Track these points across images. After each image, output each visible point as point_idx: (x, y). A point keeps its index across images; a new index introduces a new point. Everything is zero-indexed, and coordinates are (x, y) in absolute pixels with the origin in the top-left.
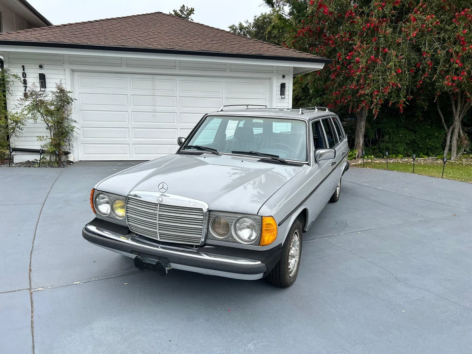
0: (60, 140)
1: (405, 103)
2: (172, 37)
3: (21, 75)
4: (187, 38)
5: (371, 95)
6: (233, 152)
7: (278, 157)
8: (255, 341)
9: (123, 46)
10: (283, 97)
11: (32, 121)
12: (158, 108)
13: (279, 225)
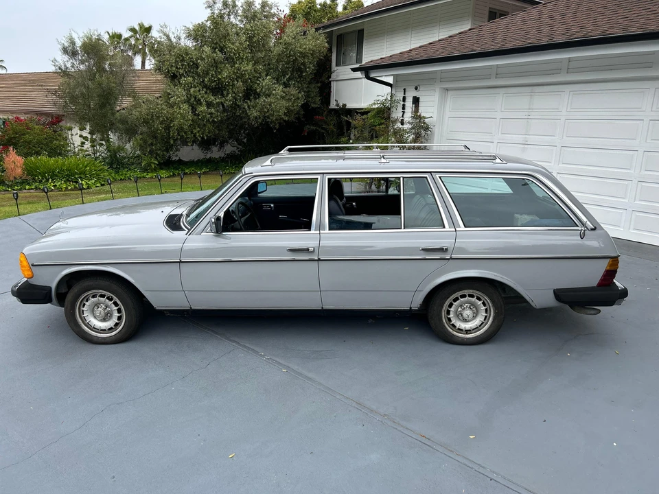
3: (401, 100)
12: (531, 139)
13: (33, 265)
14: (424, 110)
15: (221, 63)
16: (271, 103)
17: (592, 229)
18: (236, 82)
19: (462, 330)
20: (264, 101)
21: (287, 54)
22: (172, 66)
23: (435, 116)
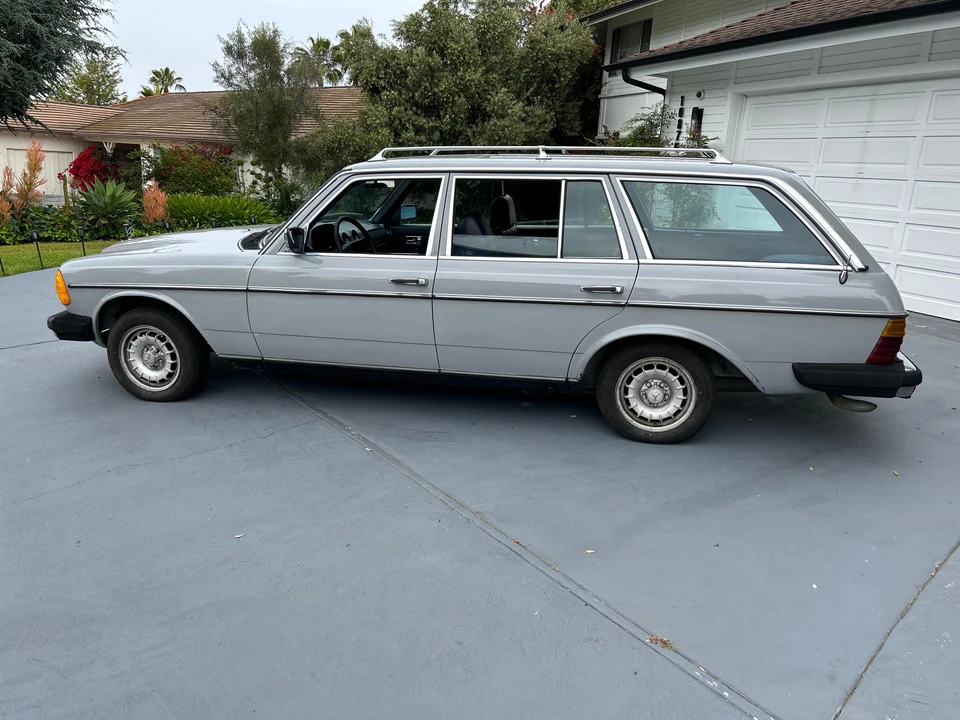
3: (678, 114)
12: (867, 170)
13: (69, 287)
14: (707, 130)
15: (439, 70)
16: (505, 126)
17: (861, 270)
18: (456, 98)
19: (646, 419)
20: (495, 124)
21: (533, 57)
22: (371, 76)
23: (723, 137)
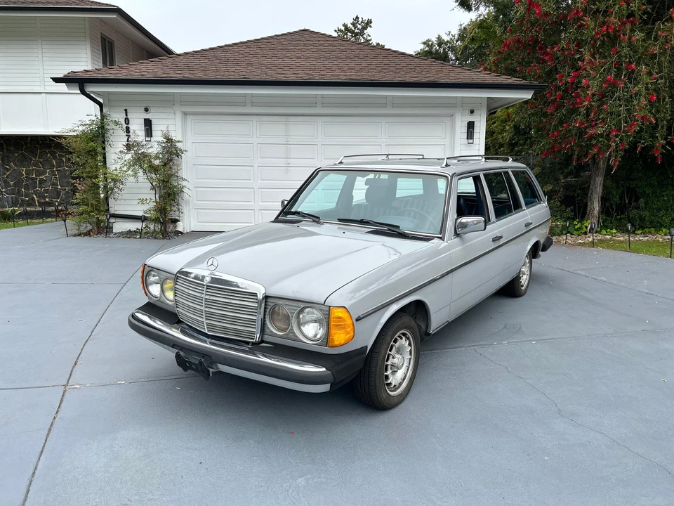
0: (166, 203)
1: (663, 147)
2: (314, 63)
3: (123, 122)
4: (335, 63)
5: (608, 135)
6: (340, 220)
7: (399, 227)
8: (309, 476)
9: (245, 78)
10: (471, 141)
11: (132, 179)
12: (293, 162)
13: (357, 320)
19: (522, 285)
